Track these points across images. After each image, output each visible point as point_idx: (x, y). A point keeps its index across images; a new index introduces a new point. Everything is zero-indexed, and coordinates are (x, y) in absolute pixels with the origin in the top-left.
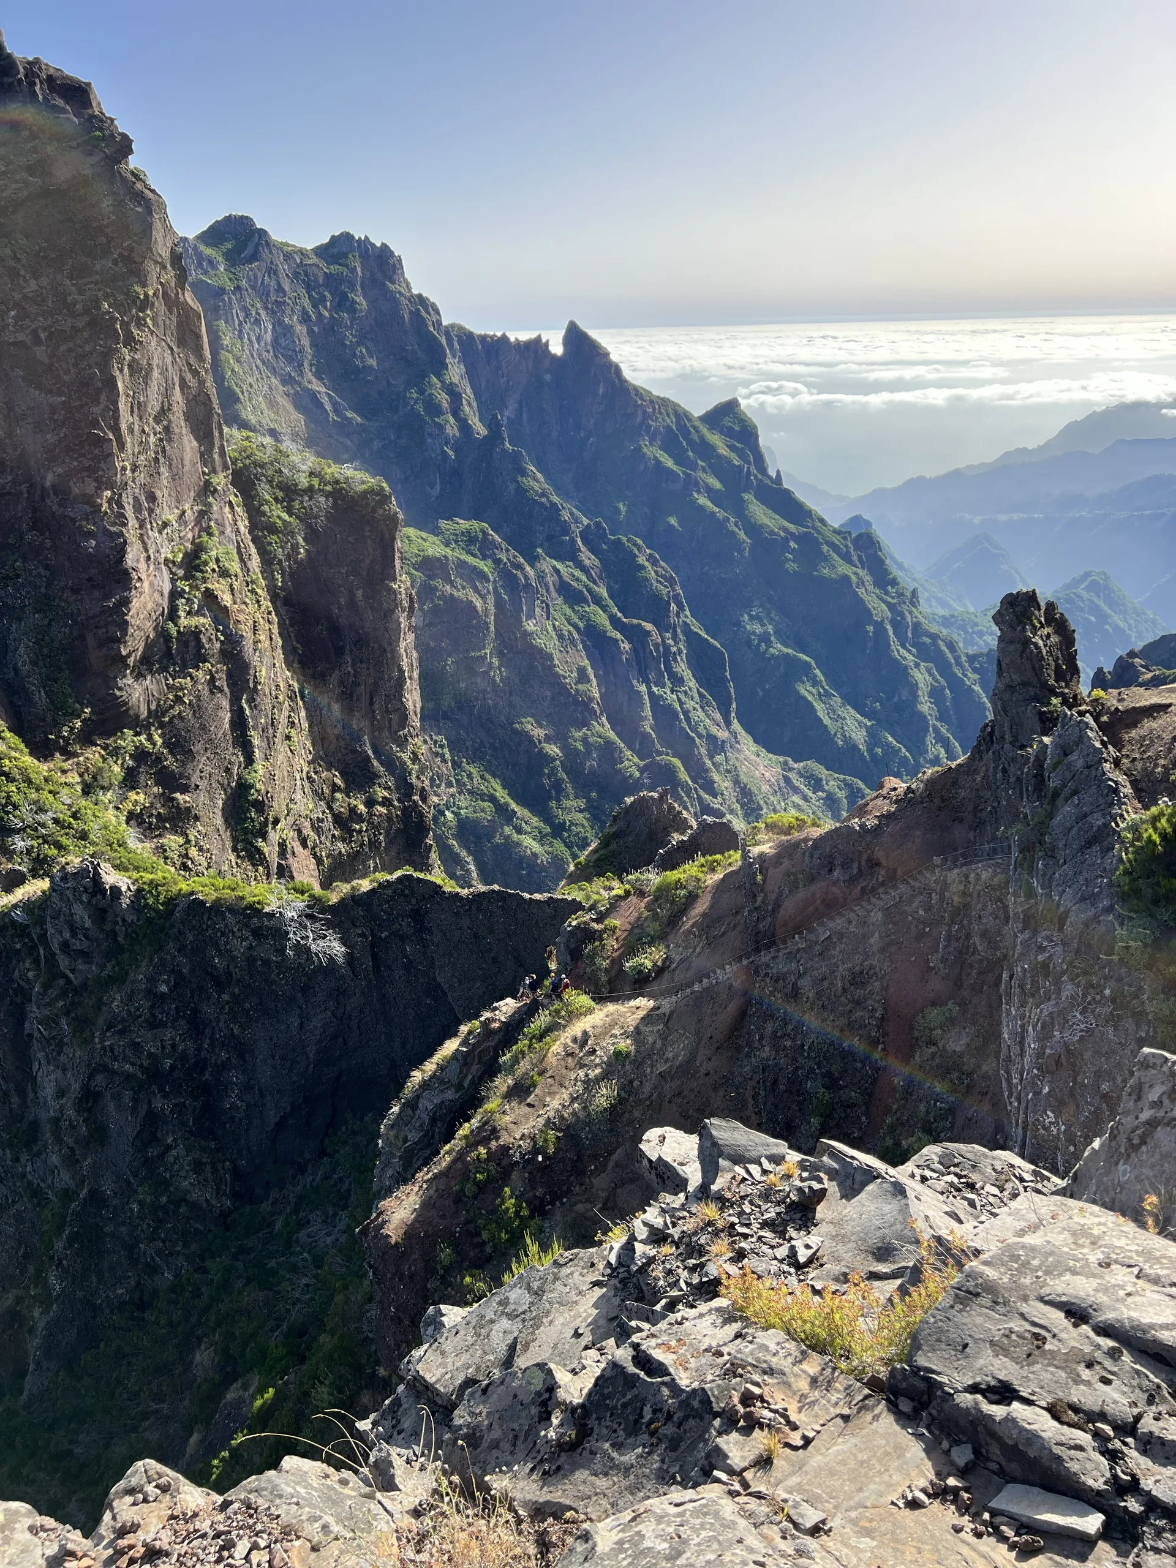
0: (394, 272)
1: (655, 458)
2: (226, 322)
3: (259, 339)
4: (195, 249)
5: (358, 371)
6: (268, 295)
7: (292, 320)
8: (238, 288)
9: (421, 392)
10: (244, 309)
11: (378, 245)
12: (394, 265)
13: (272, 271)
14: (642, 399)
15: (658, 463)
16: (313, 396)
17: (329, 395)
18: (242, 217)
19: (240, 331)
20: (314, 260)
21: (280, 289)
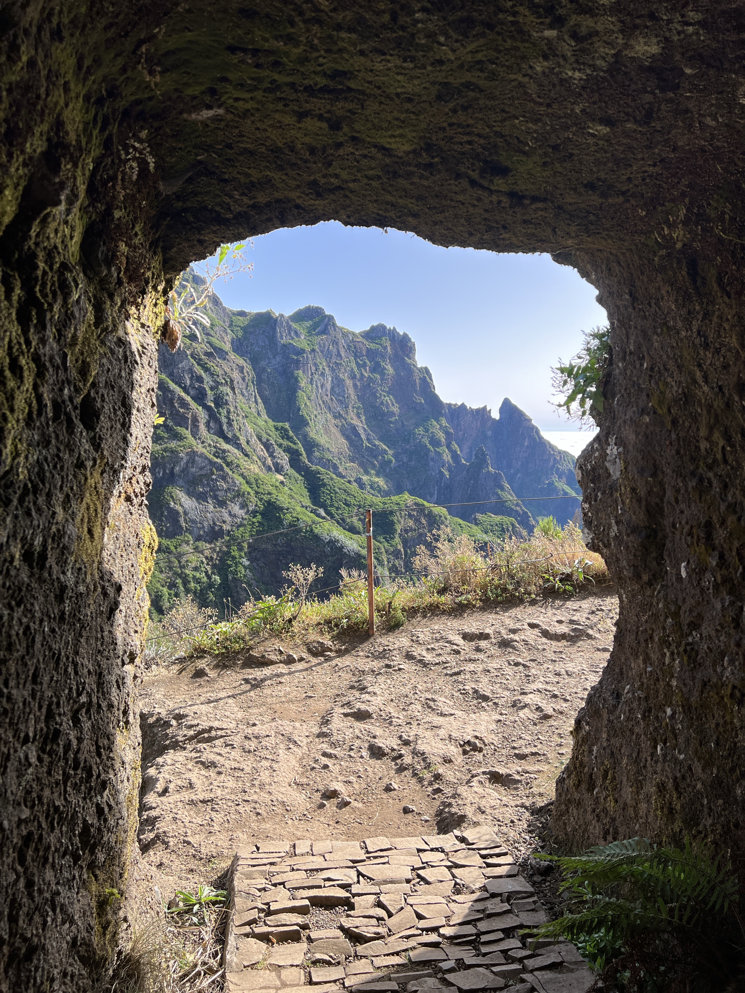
0: (410, 352)
1: (563, 490)
2: (304, 372)
3: (322, 386)
4: (287, 323)
5: (383, 414)
6: (331, 358)
7: (344, 376)
8: (313, 350)
9: (427, 431)
10: (315, 365)
11: (401, 333)
12: (411, 348)
13: (335, 343)
14: (553, 450)
15: (566, 493)
16: (354, 429)
17: (364, 429)
18: (317, 308)
19: (312, 379)
20: (361, 339)
21: (339, 355)
